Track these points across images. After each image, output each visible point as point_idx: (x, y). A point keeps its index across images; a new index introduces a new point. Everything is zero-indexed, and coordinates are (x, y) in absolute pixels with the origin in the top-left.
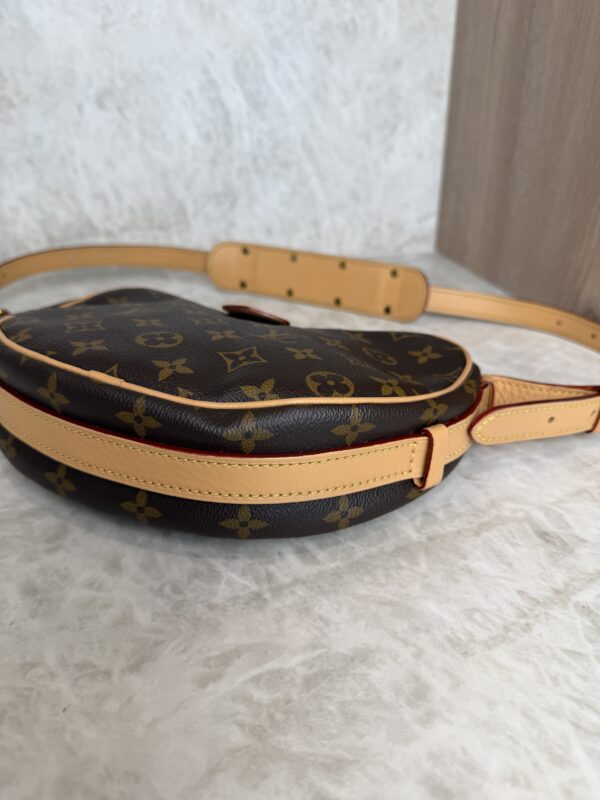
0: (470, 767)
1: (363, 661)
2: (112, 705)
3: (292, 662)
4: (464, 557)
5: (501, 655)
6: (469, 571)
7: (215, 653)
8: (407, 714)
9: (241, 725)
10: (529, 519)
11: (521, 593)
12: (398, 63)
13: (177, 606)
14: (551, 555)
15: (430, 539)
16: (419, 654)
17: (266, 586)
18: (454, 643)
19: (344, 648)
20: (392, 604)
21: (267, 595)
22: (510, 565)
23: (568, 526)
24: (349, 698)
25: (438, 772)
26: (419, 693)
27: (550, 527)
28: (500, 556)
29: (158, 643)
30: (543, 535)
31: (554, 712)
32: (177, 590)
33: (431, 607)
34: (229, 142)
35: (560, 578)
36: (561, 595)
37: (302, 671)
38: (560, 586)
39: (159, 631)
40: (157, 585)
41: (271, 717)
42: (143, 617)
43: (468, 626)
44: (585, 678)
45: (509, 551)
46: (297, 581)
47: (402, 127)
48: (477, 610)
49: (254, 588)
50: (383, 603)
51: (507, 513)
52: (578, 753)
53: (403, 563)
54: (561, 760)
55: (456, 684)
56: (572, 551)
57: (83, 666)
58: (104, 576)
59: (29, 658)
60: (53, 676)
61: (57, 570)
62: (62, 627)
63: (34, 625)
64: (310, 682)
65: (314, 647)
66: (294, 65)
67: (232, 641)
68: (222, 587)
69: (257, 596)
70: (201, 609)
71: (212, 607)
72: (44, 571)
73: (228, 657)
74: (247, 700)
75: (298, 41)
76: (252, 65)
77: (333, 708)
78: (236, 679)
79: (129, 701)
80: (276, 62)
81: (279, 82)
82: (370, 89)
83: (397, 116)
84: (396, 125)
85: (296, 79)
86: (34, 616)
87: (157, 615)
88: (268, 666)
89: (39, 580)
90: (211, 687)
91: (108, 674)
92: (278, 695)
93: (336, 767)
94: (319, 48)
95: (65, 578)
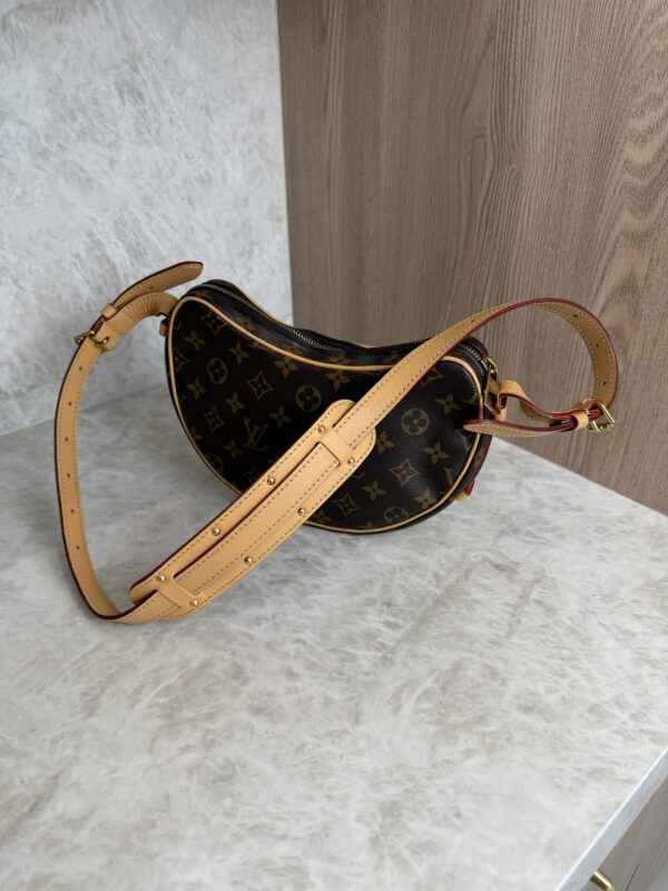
0: (533, 694)
1: (459, 669)
2: (362, 744)
3: (429, 683)
4: (468, 594)
5: (516, 639)
6: (475, 601)
7: (389, 696)
8: (495, 684)
9: (430, 723)
10: (485, 560)
11: (506, 604)
12: (246, 200)
13: (349, 681)
14: (508, 578)
15: (447, 590)
16: (481, 655)
17: (385, 651)
18: (493, 642)
19: (446, 667)
20: (452, 634)
21: (390, 656)
22: (492, 590)
23: (506, 558)
24: (465, 688)
25: (522, 702)
26: (493, 673)
27: (499, 561)
28: (484, 587)
29: (357, 705)
30: (497, 566)
31: (551, 656)
32: (342, 674)
33: (470, 628)
35: (518, 589)
36: (524, 598)
37: (436, 686)
38: (521, 594)
39: (352, 699)
40: (327, 675)
41: (439, 713)
42: (336, 696)
43: (493, 631)
44: (554, 636)
45: (488, 582)
46: (398, 642)
47: (256, 251)
48: (492, 621)
49: (380, 654)
50: (448, 635)
51: (474, 559)
52: (568, 670)
53: (443, 609)
54: (564, 676)
55: (506, 662)
56: (515, 572)
57: (329, 734)
58: (291, 683)
59: (297, 744)
60: (319, 746)
61: (261, 693)
62: (297, 722)
63: (281, 727)
64: (444, 689)
65: (433, 672)
66: (164, 216)
67: (392, 687)
68: (363, 661)
69: (385, 658)
70: (362, 677)
71: (367, 674)
72: (252, 697)
73: (397, 696)
74: (422, 711)
75: (166, 196)
76: (129, 222)
77: (462, 696)
78: (409, 704)
79: (369, 738)
80: (148, 215)
81: (153, 232)
82: (228, 225)
83: (252, 243)
84: (252, 250)
85: (167, 227)
86: (275, 723)
87: (342, 691)
88: (419, 691)
89: (256, 703)
90: (401, 713)
91: (345, 731)
92: (434, 702)
93: (481, 720)
94: (183, 199)
95: (270, 695)
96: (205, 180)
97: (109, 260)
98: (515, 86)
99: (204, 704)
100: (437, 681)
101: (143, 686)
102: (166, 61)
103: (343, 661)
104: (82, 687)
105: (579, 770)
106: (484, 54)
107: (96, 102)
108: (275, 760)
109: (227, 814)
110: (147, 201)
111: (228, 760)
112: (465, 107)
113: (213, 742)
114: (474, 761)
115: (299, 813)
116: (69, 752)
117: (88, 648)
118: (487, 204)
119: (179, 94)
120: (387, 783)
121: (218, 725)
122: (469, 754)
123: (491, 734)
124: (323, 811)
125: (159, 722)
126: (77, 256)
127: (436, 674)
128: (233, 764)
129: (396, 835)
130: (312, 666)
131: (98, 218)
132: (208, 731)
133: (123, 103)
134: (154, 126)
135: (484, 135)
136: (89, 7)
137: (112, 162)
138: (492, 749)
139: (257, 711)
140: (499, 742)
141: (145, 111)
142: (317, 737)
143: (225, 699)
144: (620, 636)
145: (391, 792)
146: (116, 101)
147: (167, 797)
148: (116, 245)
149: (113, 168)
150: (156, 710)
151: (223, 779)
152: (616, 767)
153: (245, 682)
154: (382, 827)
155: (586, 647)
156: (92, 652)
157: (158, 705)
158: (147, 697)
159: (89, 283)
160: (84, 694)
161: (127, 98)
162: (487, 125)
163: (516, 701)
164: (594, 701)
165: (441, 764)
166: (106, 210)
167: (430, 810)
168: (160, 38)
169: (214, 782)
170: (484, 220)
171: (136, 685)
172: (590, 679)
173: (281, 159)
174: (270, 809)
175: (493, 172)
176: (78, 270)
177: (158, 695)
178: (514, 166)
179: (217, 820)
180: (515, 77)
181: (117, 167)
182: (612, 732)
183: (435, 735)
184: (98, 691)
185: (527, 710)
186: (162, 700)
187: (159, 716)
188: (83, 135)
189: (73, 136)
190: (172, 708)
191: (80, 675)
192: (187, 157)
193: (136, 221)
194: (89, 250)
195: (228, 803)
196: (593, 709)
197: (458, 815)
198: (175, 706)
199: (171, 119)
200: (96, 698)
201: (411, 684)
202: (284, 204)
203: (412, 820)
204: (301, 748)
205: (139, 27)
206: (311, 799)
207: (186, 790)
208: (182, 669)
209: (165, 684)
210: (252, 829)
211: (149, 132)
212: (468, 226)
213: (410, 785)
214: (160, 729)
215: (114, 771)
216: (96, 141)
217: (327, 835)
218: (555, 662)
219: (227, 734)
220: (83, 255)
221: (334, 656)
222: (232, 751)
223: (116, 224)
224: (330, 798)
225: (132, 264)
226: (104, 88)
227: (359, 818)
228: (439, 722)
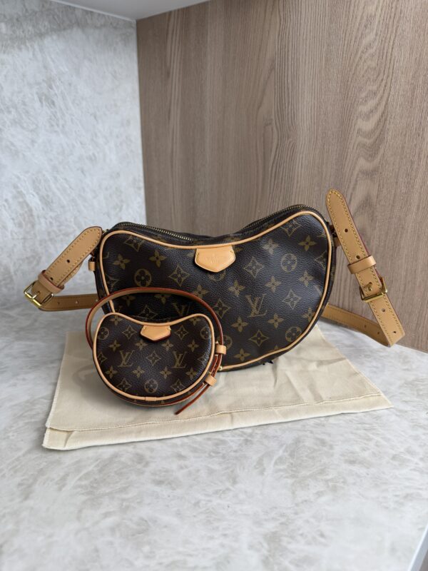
0: (352, 453)
1: (299, 442)
2: (242, 496)
3: (281, 453)
7: (255, 464)
8: (326, 449)
9: (287, 477)
12: (118, 174)
13: (224, 457)
16: (312, 432)
17: (245, 436)
19: (290, 442)
21: (249, 438)
24: (306, 453)
25: (346, 458)
26: (323, 442)
31: (358, 429)
32: (217, 453)
34: (33, 226)
37: (286, 454)
39: (227, 468)
40: (207, 455)
41: (292, 470)
42: (216, 467)
49: (242, 438)
52: (371, 436)
54: (370, 440)
55: (329, 435)
57: (216, 492)
58: (182, 462)
59: (193, 502)
60: (210, 501)
61: (160, 470)
62: (191, 486)
63: (179, 492)
64: (292, 455)
65: (282, 446)
66: (65, 179)
67: (255, 458)
68: (231, 444)
69: (246, 441)
70: (233, 454)
71: (236, 451)
72: (154, 474)
73: (260, 462)
74: (280, 470)
75: (67, 167)
76: (42, 181)
77: (305, 458)
78: (270, 467)
79: (246, 492)
80: (56, 178)
81: (58, 189)
82: (106, 189)
83: (122, 201)
84: (122, 206)
85: (67, 186)
86: (174, 489)
87: (220, 464)
88: (275, 458)
89: (157, 478)
90: (265, 473)
91: (228, 489)
92: (287, 464)
93: (322, 472)
94: (78, 169)
95: (167, 471)
96: (93, 159)
97: (28, 205)
98: (288, 94)
99: (117, 482)
100: (285, 451)
101: (67, 474)
102: (70, 84)
103: (217, 445)
104: (18, 480)
105: (396, 496)
106: (269, 77)
107: (24, 104)
108: (178, 514)
109: (147, 557)
110: (55, 168)
111: (142, 519)
112: (259, 108)
113: (127, 507)
114: (324, 499)
115: (203, 549)
116: (10, 526)
117: (20, 453)
118: (274, 165)
119: (78, 105)
120: (266, 520)
121: (129, 496)
122: (319, 494)
123: (331, 480)
124: (223, 546)
125: (84, 498)
126: (6, 200)
127: (285, 446)
128: (146, 521)
129: (281, 556)
130: (195, 450)
131: (22, 177)
132: (123, 500)
133: (42, 106)
134: (61, 122)
135: (270, 124)
136: (23, 46)
137: (33, 142)
138: (334, 489)
139: (159, 483)
140: (338, 484)
141: (56, 112)
142: (207, 495)
143: (133, 477)
144: (398, 414)
145: (270, 527)
146: (37, 105)
147: (97, 550)
148: (33, 195)
149: (33, 146)
150: (79, 489)
151: (140, 533)
152: (420, 491)
153: (147, 464)
154: (269, 551)
155: (378, 422)
156: (24, 455)
157: (81, 486)
158: (72, 482)
159: (13, 219)
160: (20, 485)
161: (44, 103)
162: (273, 117)
163: (342, 458)
164: (394, 452)
165: (302, 503)
166: (27, 172)
167: (302, 535)
168: (67, 70)
169: (133, 535)
170: (273, 175)
171: (62, 474)
172: (388, 440)
173: (140, 151)
174: (181, 549)
175: (278, 145)
176: (5, 210)
177: (80, 479)
178: (291, 140)
179: (139, 563)
180: (288, 89)
181: (36, 145)
182: (411, 470)
183: (293, 485)
184: (31, 481)
185: (352, 462)
186: (83, 483)
187: (83, 494)
188: (15, 123)
189: (8, 122)
190: (92, 487)
191: (15, 472)
192: (81, 143)
193: (46, 181)
194: (15, 197)
195: (146, 549)
196: (394, 457)
197: (322, 535)
198: (95, 485)
199: (72, 120)
200: (30, 486)
201: (269, 454)
202: (142, 179)
203: (289, 543)
204: (197, 504)
205: (53, 61)
206: (211, 538)
207: (111, 543)
208: (97, 460)
209: (84, 471)
210: (168, 566)
211: (58, 125)
212: (264, 179)
213: (283, 520)
214: (84, 502)
215: (51, 536)
216: (22, 127)
217: (229, 562)
218: (361, 432)
219: (138, 500)
220: (10, 200)
221: (210, 442)
222: (145, 512)
223: (34, 182)
224: (225, 535)
225: (43, 209)
226: (30, 95)
227: (251, 547)
228: (293, 476)
